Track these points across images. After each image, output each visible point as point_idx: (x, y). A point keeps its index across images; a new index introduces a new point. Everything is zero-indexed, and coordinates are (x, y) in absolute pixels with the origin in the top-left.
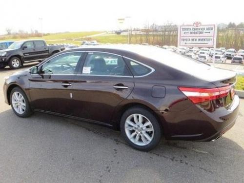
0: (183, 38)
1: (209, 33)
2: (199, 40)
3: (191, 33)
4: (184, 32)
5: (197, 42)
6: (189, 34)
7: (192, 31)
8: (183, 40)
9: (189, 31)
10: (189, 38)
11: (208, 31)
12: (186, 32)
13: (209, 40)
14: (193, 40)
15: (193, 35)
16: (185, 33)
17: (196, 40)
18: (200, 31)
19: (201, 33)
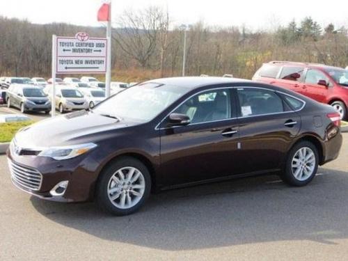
0: (61, 59)
1: (100, 51)
2: (87, 62)
3: (74, 50)
4: (63, 48)
5: (84, 65)
6: (71, 52)
7: (75, 47)
8: (62, 62)
9: (71, 48)
10: (71, 59)
11: (98, 49)
12: (66, 48)
13: (100, 62)
14: (77, 62)
15: (77, 54)
16: (64, 50)
17: (82, 62)
18: (88, 48)
19: (88, 51)
